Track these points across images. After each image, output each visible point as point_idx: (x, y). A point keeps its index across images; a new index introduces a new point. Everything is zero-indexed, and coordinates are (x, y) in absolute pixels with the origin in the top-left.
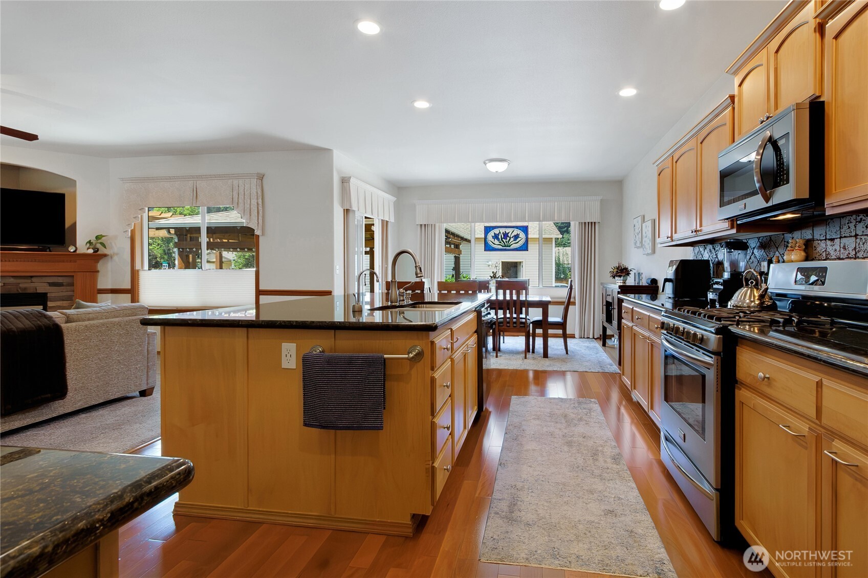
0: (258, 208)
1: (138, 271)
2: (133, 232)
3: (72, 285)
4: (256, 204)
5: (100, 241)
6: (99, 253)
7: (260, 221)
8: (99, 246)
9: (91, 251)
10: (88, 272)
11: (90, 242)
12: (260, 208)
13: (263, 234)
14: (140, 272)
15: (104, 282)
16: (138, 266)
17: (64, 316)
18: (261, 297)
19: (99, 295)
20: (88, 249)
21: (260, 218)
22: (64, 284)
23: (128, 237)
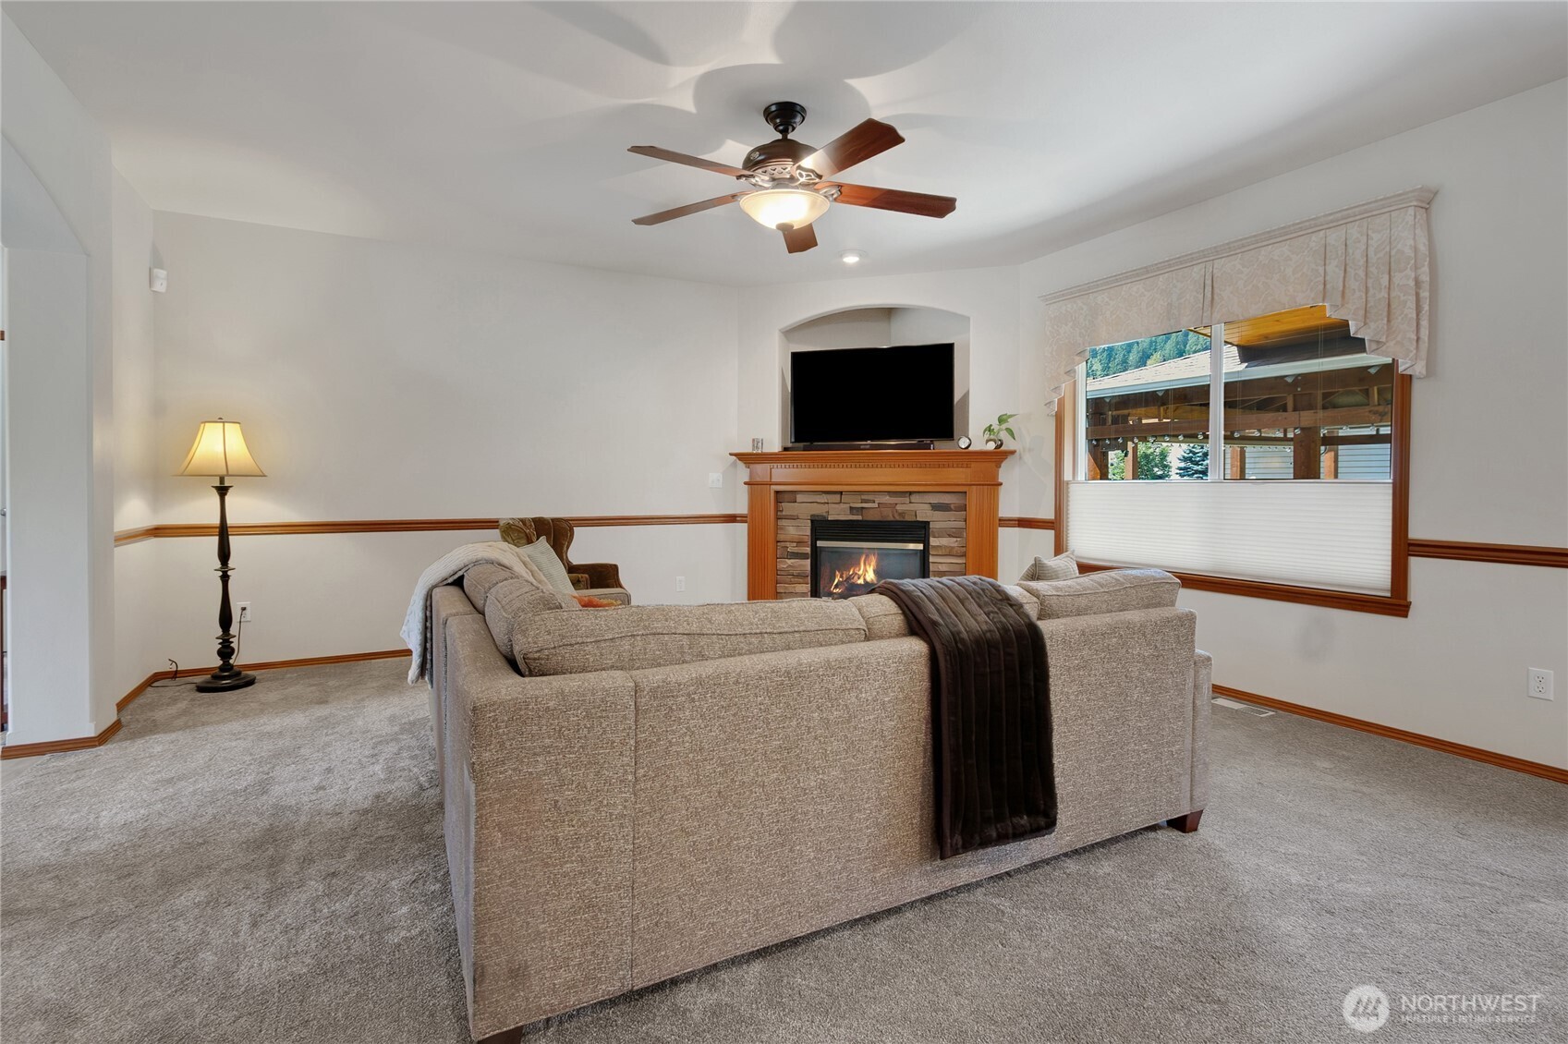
0: (1417, 295)
1: (1068, 483)
2: (1061, 403)
3: (964, 508)
4: (1412, 283)
5: (1004, 426)
6: (1002, 448)
7: (1424, 333)
8: (1004, 435)
9: (991, 446)
10: (986, 485)
11: (989, 429)
12: (1425, 294)
13: (1431, 371)
14: (1071, 486)
15: (1009, 505)
16: (1067, 476)
17: (1035, 599)
18: (1417, 565)
19: (1000, 528)
20: (987, 441)
21: (1424, 323)
22: (952, 506)
23: (1052, 415)
